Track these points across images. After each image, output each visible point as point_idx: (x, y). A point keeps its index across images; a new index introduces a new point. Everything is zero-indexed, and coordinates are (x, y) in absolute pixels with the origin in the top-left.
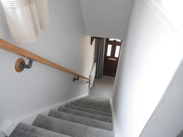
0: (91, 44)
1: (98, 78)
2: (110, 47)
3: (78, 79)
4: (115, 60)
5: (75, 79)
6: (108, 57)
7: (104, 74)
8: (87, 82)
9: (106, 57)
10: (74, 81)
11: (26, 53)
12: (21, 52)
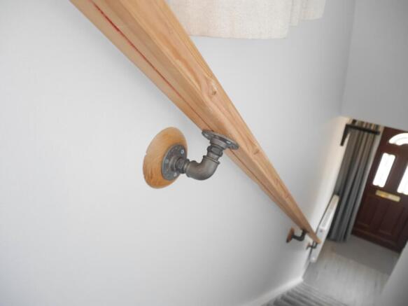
0: (342, 144)
1: (335, 240)
2: (388, 161)
3: (301, 239)
4: (397, 199)
5: (292, 236)
6: (377, 188)
7: (354, 233)
8: (309, 246)
9: (371, 189)
10: (288, 241)
11: (215, 93)
12: (197, 80)
